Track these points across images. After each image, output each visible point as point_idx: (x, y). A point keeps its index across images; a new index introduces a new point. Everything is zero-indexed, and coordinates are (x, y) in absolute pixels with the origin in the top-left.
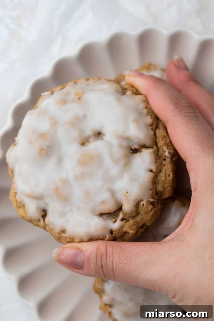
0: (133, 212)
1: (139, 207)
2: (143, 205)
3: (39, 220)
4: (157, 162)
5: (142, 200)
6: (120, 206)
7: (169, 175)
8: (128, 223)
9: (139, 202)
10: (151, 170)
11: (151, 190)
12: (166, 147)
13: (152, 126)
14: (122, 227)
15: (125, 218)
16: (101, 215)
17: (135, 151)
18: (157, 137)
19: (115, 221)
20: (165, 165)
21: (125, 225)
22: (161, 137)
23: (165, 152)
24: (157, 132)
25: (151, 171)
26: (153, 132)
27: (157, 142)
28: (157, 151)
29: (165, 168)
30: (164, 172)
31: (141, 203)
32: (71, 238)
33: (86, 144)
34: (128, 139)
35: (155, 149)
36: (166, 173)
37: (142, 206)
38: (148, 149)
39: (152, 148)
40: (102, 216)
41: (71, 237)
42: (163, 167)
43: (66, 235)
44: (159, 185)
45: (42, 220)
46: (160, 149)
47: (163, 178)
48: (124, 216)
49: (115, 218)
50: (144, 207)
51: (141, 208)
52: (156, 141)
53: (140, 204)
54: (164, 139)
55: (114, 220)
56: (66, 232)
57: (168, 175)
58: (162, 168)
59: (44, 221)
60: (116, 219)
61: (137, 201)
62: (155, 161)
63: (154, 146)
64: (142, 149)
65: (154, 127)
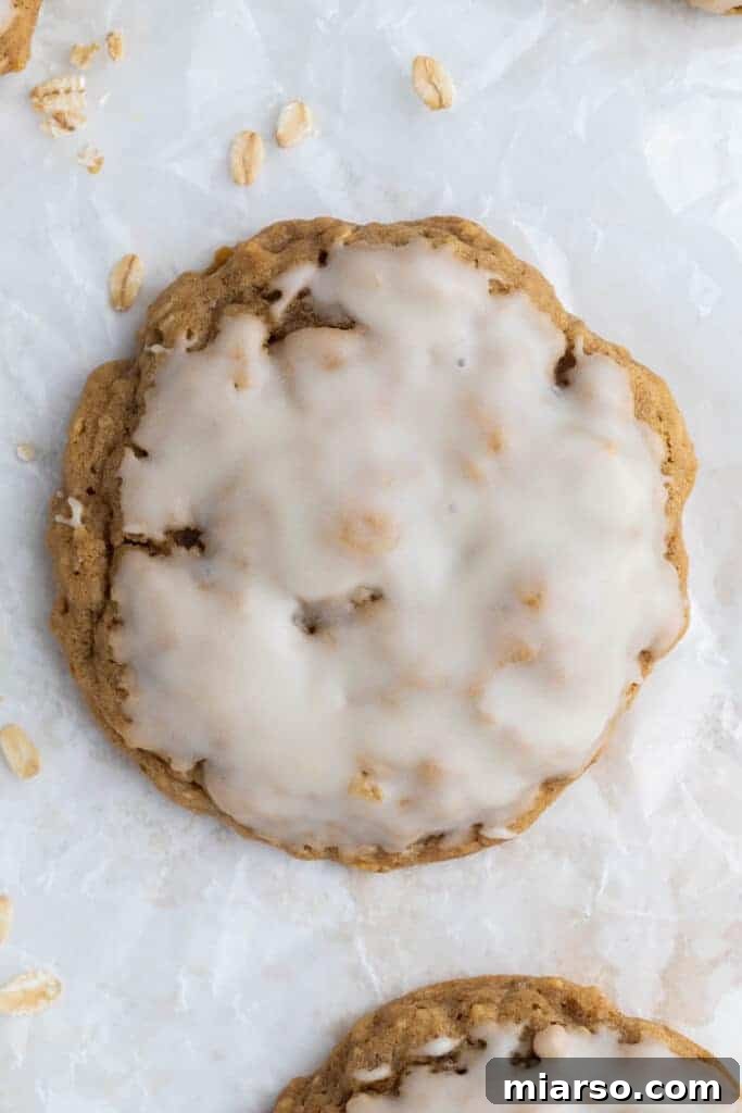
0: (232, 315)
1: (205, 331)
2: (190, 335)
3: (587, 353)
4: (117, 482)
5: (189, 350)
6: (275, 346)
7: (83, 430)
8: (258, 281)
9: (201, 347)
10: (143, 459)
11: (152, 385)
12: (76, 534)
13: (116, 622)
14: (281, 270)
15: (265, 301)
16: (349, 324)
17: (191, 537)
18: (102, 576)
19: (303, 294)
20: (93, 470)
21: (269, 273)
22: (89, 574)
23: (83, 520)
24: (97, 595)
25: (142, 454)
26: (115, 596)
27: (104, 560)
28: (112, 527)
29: (92, 460)
30: (100, 443)
31: (195, 340)
32: (477, 261)
33: (366, 594)
34: (207, 586)
35: (118, 534)
36: (93, 439)
37: (195, 331)
38: (141, 535)
39: (127, 541)
40: (348, 321)
41: (474, 263)
42: (99, 465)
43: (489, 275)
44: (124, 401)
45: (579, 352)
46: (101, 535)
47: (106, 423)
48: (267, 308)
49: (303, 306)
50: (187, 327)
51: (199, 327)
52: (109, 563)
53: (200, 339)
54: (77, 568)
55: (306, 300)
56: (488, 287)
57: (88, 431)
58: (104, 462)
59: (571, 348)
60: (299, 302)
61: (207, 349)
62: (122, 490)
63: (118, 547)
64: (165, 543)
65: (107, 618)
